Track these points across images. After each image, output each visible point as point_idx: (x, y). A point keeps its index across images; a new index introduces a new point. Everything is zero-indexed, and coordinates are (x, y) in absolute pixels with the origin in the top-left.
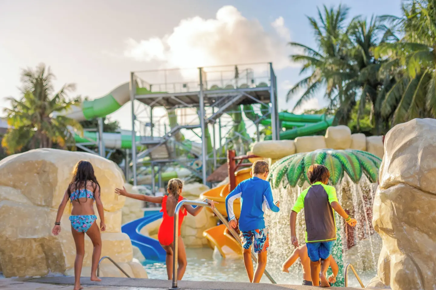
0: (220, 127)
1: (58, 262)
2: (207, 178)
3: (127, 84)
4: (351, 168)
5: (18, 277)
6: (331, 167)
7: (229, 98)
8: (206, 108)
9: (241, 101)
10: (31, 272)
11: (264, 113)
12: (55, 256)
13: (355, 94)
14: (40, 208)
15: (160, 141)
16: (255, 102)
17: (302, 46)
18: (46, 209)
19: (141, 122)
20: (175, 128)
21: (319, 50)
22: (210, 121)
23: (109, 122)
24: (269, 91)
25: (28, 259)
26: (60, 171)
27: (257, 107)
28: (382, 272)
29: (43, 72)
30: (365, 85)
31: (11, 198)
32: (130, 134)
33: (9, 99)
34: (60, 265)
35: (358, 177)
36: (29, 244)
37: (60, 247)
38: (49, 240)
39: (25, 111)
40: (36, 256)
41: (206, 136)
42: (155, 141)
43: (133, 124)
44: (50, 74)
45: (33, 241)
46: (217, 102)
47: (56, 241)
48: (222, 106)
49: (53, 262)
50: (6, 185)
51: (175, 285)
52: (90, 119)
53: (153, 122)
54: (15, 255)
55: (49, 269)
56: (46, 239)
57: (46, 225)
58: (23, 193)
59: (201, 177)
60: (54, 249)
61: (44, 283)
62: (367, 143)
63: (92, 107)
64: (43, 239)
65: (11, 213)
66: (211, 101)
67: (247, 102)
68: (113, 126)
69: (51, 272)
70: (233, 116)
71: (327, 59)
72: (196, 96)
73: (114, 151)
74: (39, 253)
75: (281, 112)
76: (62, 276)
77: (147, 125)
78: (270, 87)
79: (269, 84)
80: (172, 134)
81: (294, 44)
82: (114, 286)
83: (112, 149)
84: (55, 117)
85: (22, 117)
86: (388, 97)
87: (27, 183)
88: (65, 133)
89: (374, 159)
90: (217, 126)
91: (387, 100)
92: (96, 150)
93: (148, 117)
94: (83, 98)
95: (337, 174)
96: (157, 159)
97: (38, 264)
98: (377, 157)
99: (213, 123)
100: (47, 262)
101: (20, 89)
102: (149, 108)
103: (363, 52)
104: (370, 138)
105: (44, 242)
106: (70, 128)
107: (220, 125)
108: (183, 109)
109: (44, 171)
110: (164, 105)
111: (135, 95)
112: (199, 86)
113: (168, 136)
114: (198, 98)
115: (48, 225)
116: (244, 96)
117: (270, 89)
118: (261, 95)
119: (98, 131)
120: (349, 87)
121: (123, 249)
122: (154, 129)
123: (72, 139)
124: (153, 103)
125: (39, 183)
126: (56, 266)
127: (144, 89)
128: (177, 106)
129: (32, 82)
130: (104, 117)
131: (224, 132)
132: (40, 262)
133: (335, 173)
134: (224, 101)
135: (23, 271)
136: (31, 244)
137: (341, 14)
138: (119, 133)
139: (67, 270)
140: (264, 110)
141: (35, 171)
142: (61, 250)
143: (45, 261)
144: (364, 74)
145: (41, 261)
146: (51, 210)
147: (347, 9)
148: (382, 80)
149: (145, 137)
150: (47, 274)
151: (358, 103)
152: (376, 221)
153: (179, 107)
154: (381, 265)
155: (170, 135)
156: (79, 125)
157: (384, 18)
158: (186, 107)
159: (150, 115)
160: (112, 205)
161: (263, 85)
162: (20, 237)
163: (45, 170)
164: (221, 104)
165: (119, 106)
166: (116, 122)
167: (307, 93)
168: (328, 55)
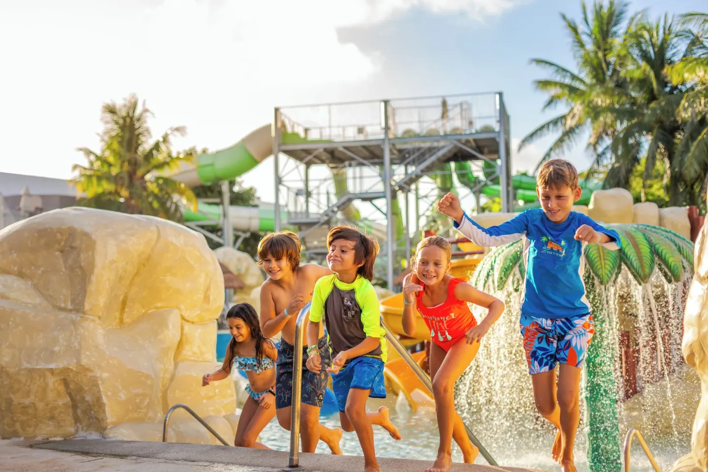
0: (418, 198)
1: (93, 412)
2: (394, 280)
3: (268, 127)
4: (635, 254)
5: (22, 439)
6: (599, 253)
7: (431, 150)
8: (395, 167)
9: (451, 155)
10: (45, 431)
11: (487, 175)
12: (88, 402)
13: (638, 144)
14: (62, 315)
15: (319, 219)
16: (474, 157)
17: (551, 64)
18: (73, 316)
19: (289, 188)
20: (344, 199)
21: (580, 72)
22: (401, 188)
23: (241, 189)
24: (498, 139)
25: (41, 406)
26: (99, 247)
27: (477, 166)
28: (702, 448)
29: (134, 106)
30: (655, 131)
31: (12, 295)
32: (273, 208)
33: (81, 149)
34: (97, 418)
35: (647, 270)
36: (42, 379)
37: (97, 386)
38: (78, 373)
39: (105, 169)
40: (55, 401)
41: (394, 213)
42: (312, 218)
43: (277, 191)
44: (146, 111)
45: (48, 374)
46: (412, 158)
47: (90, 374)
48: (420, 164)
49: (85, 412)
50: (8, 272)
51: (295, 463)
52: (209, 184)
53: (310, 189)
54: (16, 399)
55: (78, 424)
56: (72, 370)
57: (72, 346)
58: (36, 287)
59: (384, 278)
60: (86, 388)
61: (63, 451)
62: (661, 219)
63: (212, 165)
64: (66, 370)
65: (10, 323)
66: (402, 157)
67: (460, 156)
68: (246, 196)
69: (82, 430)
70: (439, 180)
71: (591, 87)
72: (379, 146)
73: (248, 235)
74: (59, 395)
75: (517, 176)
76: (100, 438)
77: (298, 193)
78: (499, 132)
79: (497, 128)
80: (338, 207)
81: (539, 62)
82: (185, 460)
83: (244, 231)
84: (153, 179)
85: (99, 178)
86: (695, 148)
87: (42, 269)
88: (168, 204)
89: (677, 240)
90: (412, 196)
91: (693, 154)
92: (219, 233)
93: (301, 180)
94: (199, 150)
95: (609, 266)
96: (316, 248)
97: (57, 416)
98: (681, 236)
99: (405, 190)
100: (75, 413)
101: (98, 134)
102: (302, 167)
103: (652, 75)
104: (666, 211)
105: (69, 375)
106: (176, 197)
107: (417, 194)
108: (358, 169)
109: (72, 248)
110: (328, 161)
111: (279, 145)
112: (383, 131)
113: (333, 211)
114: (382, 151)
115: (76, 344)
116: (456, 147)
117: (499, 136)
118: (484, 147)
119: (221, 203)
120: (629, 133)
121: (217, 391)
122: (310, 199)
123: (178, 215)
124: (309, 157)
125: (64, 269)
126: (91, 420)
127: (296, 135)
128: (347, 163)
129: (117, 123)
130: (232, 179)
131: (424, 205)
132: (61, 412)
133: (605, 264)
134: (423, 154)
135: (32, 428)
136: (44, 380)
137: (616, 13)
138: (256, 206)
139: (109, 427)
140: (489, 170)
141: (57, 246)
142: (99, 391)
143: (70, 410)
144: (654, 110)
145: (63, 410)
146: (82, 317)
147: (626, 5)
148: (684, 122)
149: (296, 213)
150: (74, 435)
151: (643, 161)
152: (691, 345)
153: (350, 165)
154: (699, 433)
155: (335, 209)
156: (190, 194)
157: (689, 18)
158: (361, 164)
159: (304, 177)
160: (199, 312)
161: (487, 129)
162: (26, 365)
163: (74, 245)
164: (418, 160)
165: (254, 162)
166: (251, 189)
167: (561, 140)
168: (594, 81)
